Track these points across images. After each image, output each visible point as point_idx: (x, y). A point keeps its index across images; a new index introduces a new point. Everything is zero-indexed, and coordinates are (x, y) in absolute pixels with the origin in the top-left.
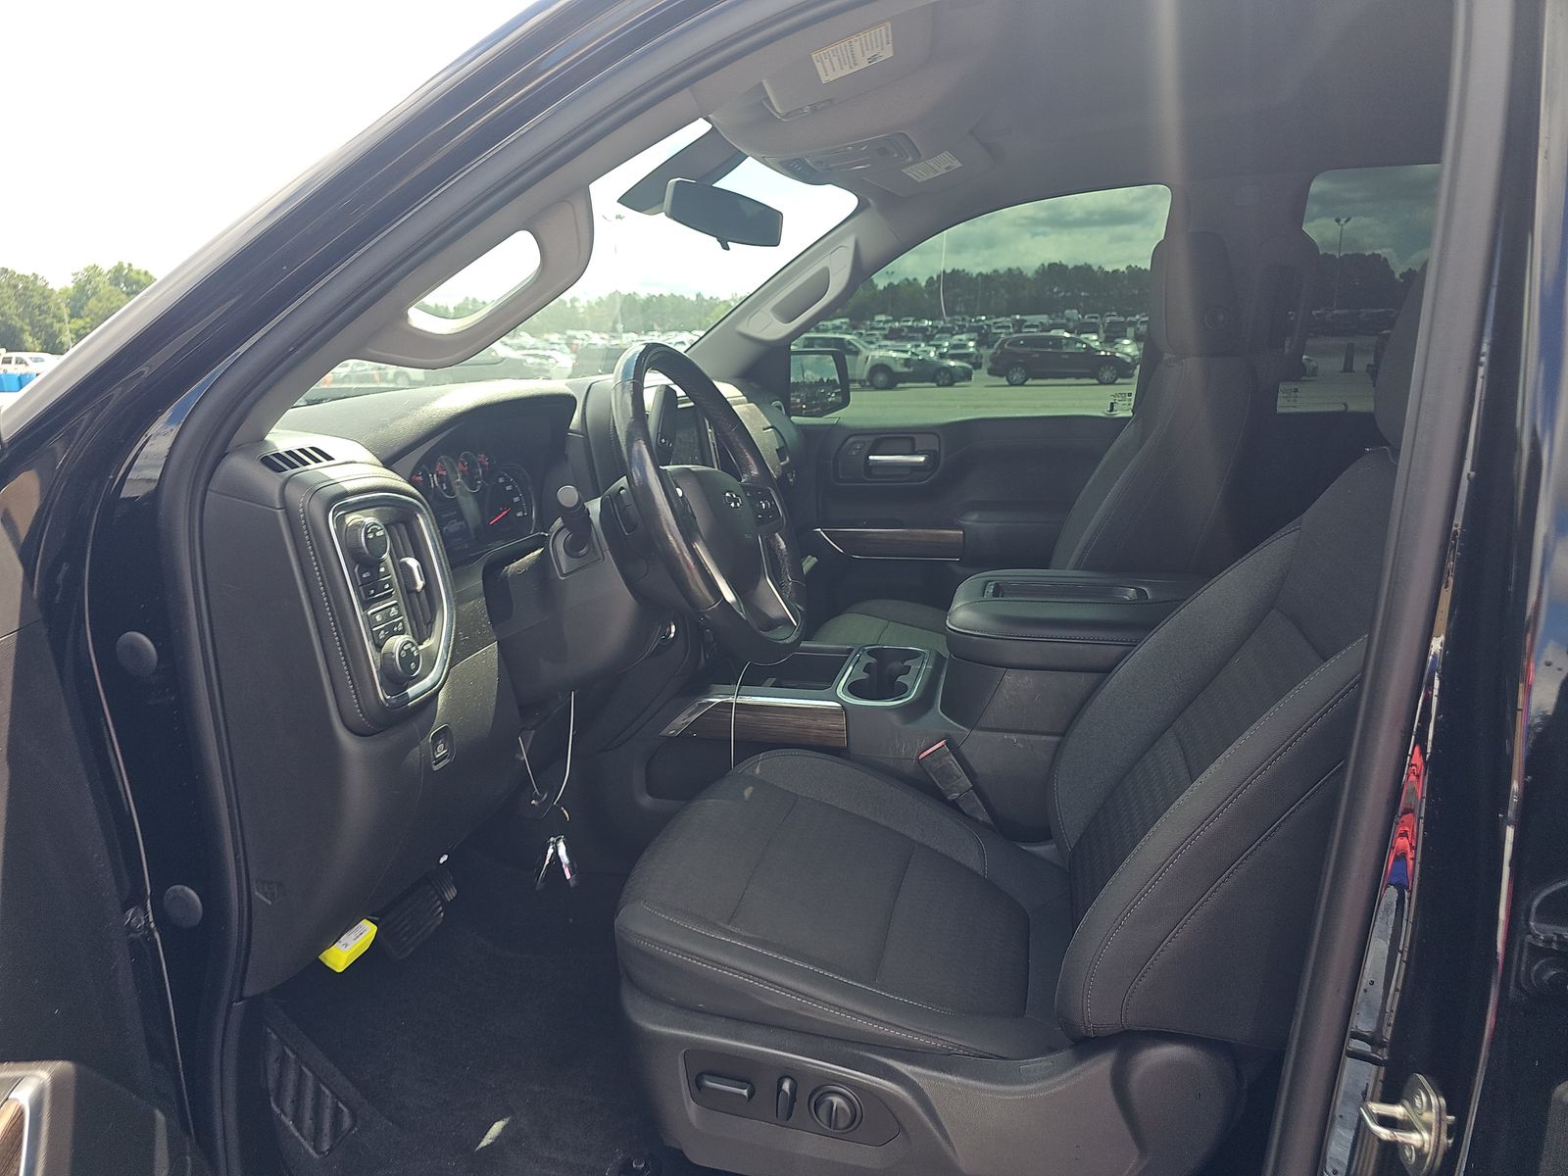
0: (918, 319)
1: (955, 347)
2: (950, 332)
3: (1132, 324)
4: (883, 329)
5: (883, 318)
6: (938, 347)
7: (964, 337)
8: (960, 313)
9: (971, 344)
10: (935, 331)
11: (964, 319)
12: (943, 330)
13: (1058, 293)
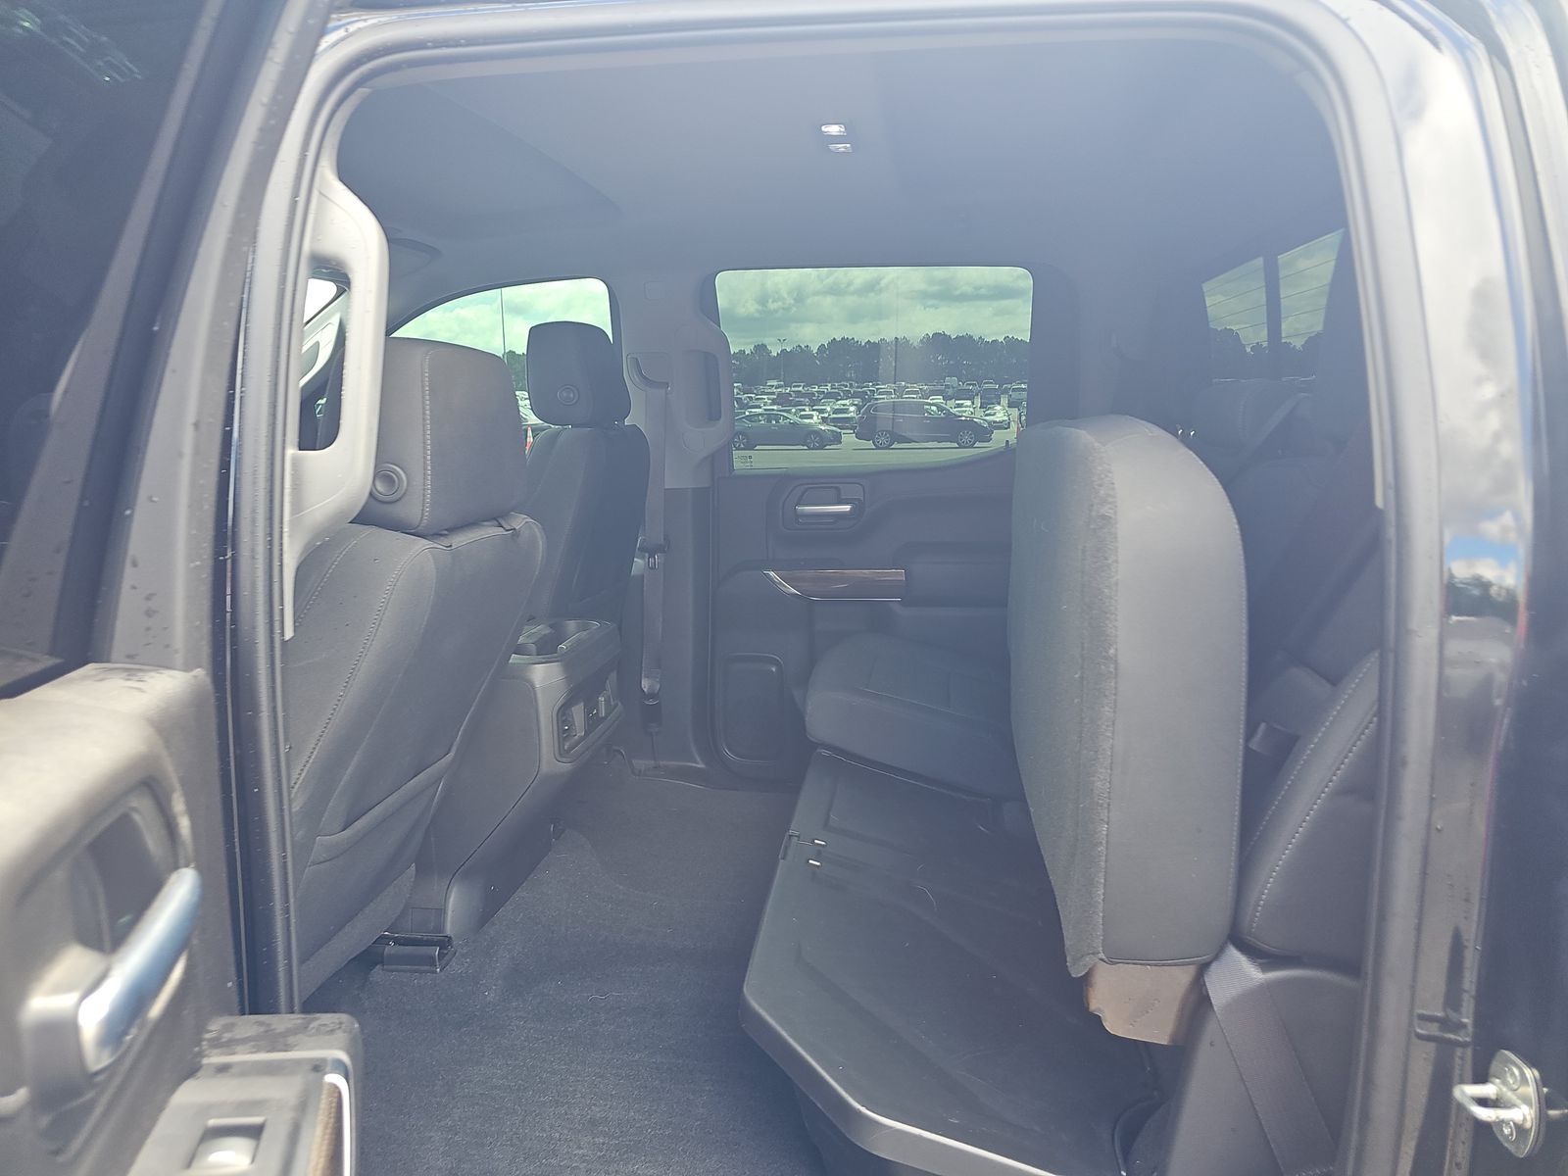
0: (809, 385)
1: (836, 411)
2: (836, 397)
3: (1006, 391)
4: (773, 393)
5: (775, 383)
6: (821, 411)
7: (847, 402)
8: (848, 380)
9: (852, 409)
10: (822, 396)
11: (851, 385)
12: (829, 395)
13: (941, 361)
